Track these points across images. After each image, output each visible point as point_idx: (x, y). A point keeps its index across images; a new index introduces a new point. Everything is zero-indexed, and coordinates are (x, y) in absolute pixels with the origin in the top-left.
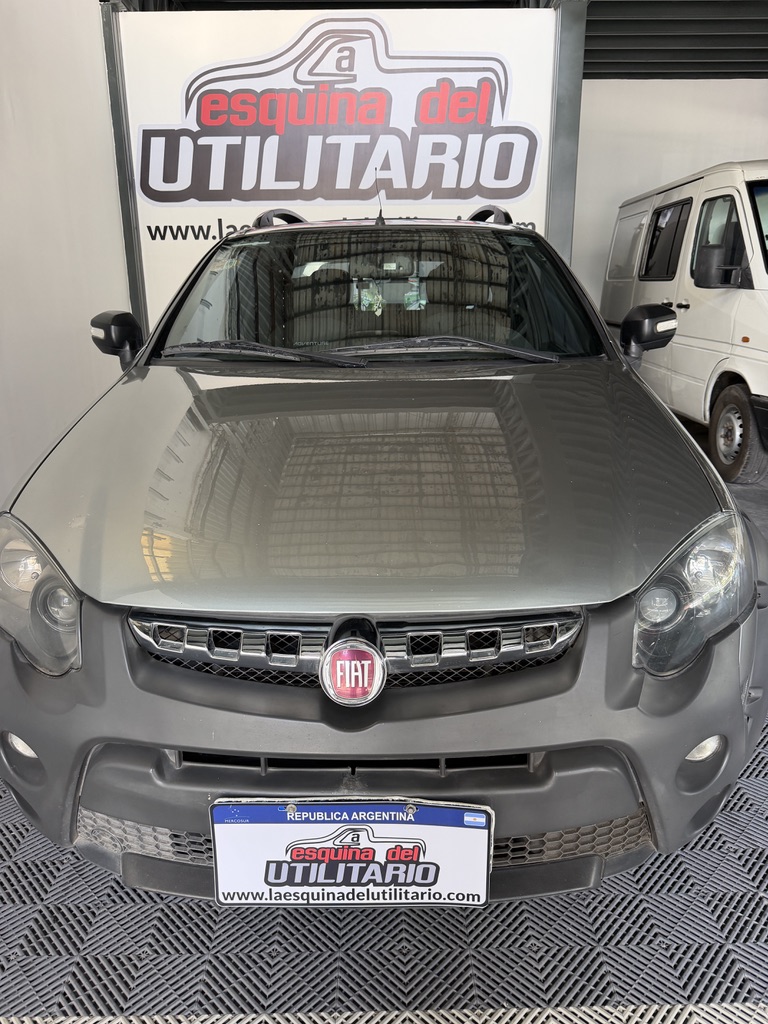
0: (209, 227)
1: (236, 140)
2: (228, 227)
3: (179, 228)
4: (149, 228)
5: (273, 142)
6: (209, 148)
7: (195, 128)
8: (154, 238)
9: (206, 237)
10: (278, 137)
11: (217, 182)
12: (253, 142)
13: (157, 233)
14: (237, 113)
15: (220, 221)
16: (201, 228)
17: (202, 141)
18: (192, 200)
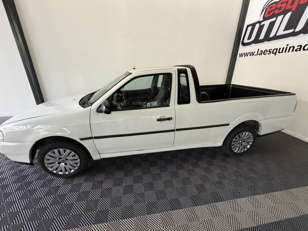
0: (255, 52)
1: (274, 19)
2: (260, 51)
3: (247, 53)
4: (240, 54)
5: (289, 15)
6: (264, 25)
7: (261, 19)
8: (240, 57)
9: (253, 55)
10: (291, 12)
11: (262, 37)
12: (280, 18)
13: (241, 55)
14: (278, 8)
15: (259, 49)
16: (252, 52)
17: (262, 24)
18: (253, 44)
